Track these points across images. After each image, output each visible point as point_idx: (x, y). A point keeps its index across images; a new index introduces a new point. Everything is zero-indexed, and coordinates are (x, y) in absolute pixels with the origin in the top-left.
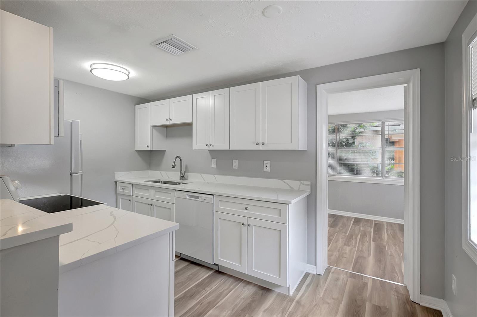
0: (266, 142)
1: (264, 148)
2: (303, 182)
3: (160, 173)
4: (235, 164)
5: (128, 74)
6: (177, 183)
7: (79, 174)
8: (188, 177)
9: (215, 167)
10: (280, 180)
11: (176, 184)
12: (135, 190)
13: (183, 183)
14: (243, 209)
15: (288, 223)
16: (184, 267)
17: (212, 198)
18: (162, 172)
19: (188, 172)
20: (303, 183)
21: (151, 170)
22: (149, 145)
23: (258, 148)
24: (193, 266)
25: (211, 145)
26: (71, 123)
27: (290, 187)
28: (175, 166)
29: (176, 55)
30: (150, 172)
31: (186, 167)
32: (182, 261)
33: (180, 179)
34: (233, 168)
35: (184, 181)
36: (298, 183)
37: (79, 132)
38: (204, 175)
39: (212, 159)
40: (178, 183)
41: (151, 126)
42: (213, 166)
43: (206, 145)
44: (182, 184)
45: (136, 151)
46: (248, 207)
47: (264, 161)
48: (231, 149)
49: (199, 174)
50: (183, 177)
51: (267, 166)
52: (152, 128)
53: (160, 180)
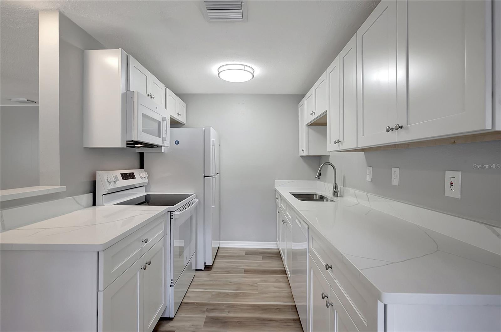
4: (395, 175)
7: (212, 177)
9: (371, 181)
12: (281, 201)
13: (331, 201)
19: (346, 187)
22: (304, 149)
25: (339, 142)
26: (204, 131)
28: (320, 176)
34: (392, 184)
35: (335, 199)
37: (211, 138)
38: (358, 192)
39: (367, 167)
41: (306, 125)
42: (368, 178)
43: (335, 143)
45: (300, 156)
47: (446, 171)
48: (358, 147)
50: (335, 193)
51: (452, 184)
52: (307, 128)
53: (316, 193)
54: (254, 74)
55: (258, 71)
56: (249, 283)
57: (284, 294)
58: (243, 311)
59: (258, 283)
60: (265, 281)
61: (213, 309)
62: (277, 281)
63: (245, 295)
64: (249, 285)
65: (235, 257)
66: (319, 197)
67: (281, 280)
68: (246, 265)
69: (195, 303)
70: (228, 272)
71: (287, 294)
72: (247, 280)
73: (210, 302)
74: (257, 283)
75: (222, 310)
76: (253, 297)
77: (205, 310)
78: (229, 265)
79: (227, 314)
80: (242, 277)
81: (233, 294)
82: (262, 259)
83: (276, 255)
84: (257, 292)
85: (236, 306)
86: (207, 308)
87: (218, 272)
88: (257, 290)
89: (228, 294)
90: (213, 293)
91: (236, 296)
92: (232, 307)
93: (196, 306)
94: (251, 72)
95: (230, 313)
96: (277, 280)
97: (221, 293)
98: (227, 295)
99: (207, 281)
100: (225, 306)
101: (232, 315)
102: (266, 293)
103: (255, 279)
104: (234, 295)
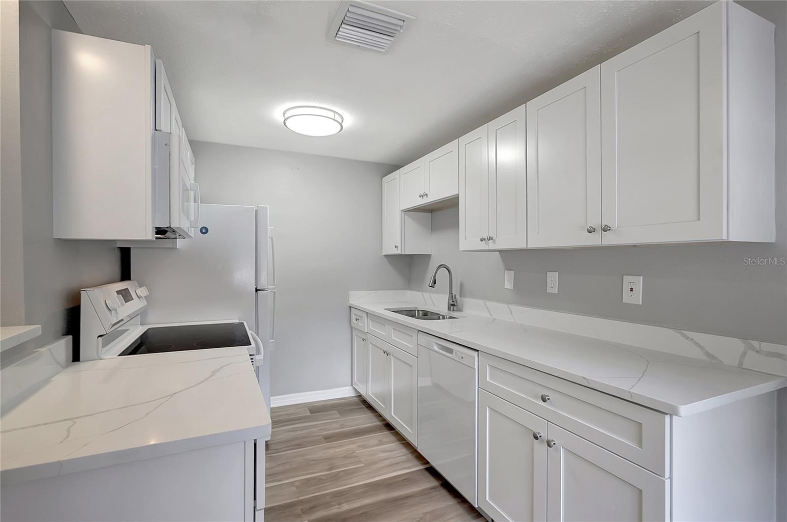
0: (615, 224)
1: (609, 240)
2: (755, 344)
3: (422, 294)
4: (553, 280)
5: (340, 121)
6: (439, 317)
7: (269, 291)
8: (462, 305)
9: (512, 288)
10: (671, 331)
11: (437, 317)
12: (370, 322)
13: (451, 318)
14: (535, 397)
15: (667, 475)
16: (424, 490)
17: (474, 358)
18: (425, 294)
19: (465, 297)
20: (758, 347)
21: (411, 289)
22: (398, 244)
23: (594, 240)
24: (444, 492)
25: (490, 239)
26: (256, 211)
27: (708, 354)
28: (435, 283)
29: (383, 51)
30: (409, 293)
31: (462, 285)
32: (427, 474)
33: (449, 309)
34: (548, 291)
35: (454, 314)
36: (737, 344)
37: (268, 223)
38: (489, 304)
39: (506, 271)
40: (441, 317)
41: (402, 211)
42: (508, 285)
43: (482, 241)
44: (449, 318)
45: (384, 255)
46: (551, 395)
47: (624, 276)
48: (530, 246)
49: (481, 302)
50: (453, 305)
51: (632, 290)
52: (403, 214)
53: (417, 308)
54: (343, 124)
55: (349, 120)
56: (343, 455)
57: (400, 458)
58: (359, 496)
59: (357, 452)
60: (365, 447)
61: (311, 508)
62: (381, 443)
63: (349, 474)
64: (344, 457)
65: (295, 420)
66: (422, 313)
67: (386, 440)
68: (320, 429)
69: (276, 506)
70: (299, 446)
71: (405, 457)
72: (337, 450)
73: (300, 498)
74: (355, 452)
75: (327, 505)
76: (360, 473)
77: (299, 512)
78: (294, 434)
79: (339, 508)
80: (327, 448)
81: (329, 477)
82: (340, 416)
83: (357, 406)
84: (363, 465)
85: (344, 493)
86: (302, 509)
87: (283, 450)
88: (360, 461)
89: (321, 479)
90: (297, 484)
91: (335, 478)
92: (339, 496)
93: (281, 511)
94: (338, 120)
95: (341, 505)
96: (380, 440)
97: (308, 480)
98: (319, 480)
99: (274, 467)
100: (327, 497)
101: (346, 507)
102: (376, 463)
103: (350, 447)
104: (331, 477)
